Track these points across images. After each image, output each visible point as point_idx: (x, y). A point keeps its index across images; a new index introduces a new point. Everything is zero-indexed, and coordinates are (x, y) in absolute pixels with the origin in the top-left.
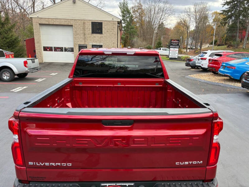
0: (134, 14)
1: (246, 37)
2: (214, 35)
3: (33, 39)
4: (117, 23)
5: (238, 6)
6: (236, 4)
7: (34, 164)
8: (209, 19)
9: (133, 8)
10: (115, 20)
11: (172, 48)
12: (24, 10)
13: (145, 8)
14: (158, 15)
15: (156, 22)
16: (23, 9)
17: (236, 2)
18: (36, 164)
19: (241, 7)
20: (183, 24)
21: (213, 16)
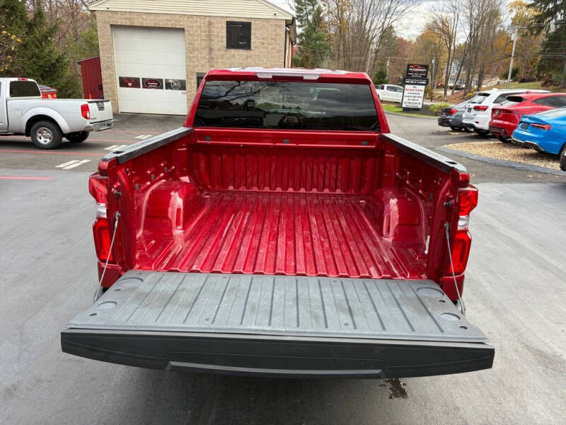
0: (325, 6)
2: (513, 55)
3: (98, 60)
4: (284, 23)
8: (502, 18)
10: (280, 16)
11: (410, 84)
14: (381, 6)
15: (375, 23)
20: (439, 29)
21: (511, 11)
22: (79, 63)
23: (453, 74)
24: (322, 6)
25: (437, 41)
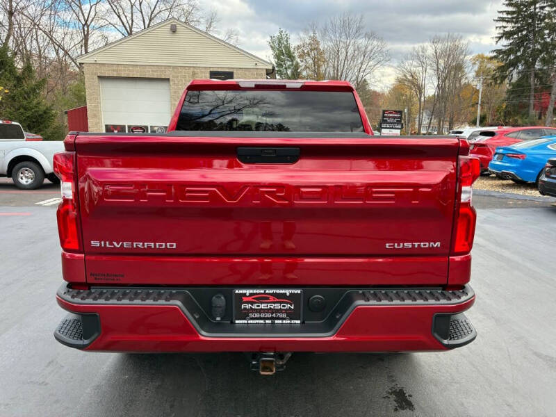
0: (302, 61)
1: (551, 108)
2: (480, 102)
3: (85, 109)
4: (265, 72)
5: (529, 40)
6: (526, 35)
7: (101, 244)
8: (466, 70)
9: (299, 47)
10: (260, 66)
11: (386, 128)
12: (65, 51)
13: (326, 47)
14: (354, 61)
15: (350, 76)
16: (63, 49)
17: (524, 33)
18: (105, 244)
19: (537, 42)
20: (409, 81)
21: (474, 63)
22: (66, 113)
23: (425, 122)
24: (299, 62)
25: (408, 93)
